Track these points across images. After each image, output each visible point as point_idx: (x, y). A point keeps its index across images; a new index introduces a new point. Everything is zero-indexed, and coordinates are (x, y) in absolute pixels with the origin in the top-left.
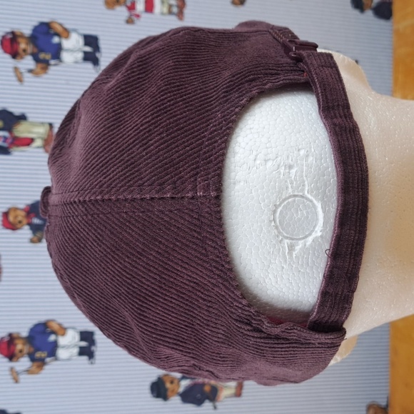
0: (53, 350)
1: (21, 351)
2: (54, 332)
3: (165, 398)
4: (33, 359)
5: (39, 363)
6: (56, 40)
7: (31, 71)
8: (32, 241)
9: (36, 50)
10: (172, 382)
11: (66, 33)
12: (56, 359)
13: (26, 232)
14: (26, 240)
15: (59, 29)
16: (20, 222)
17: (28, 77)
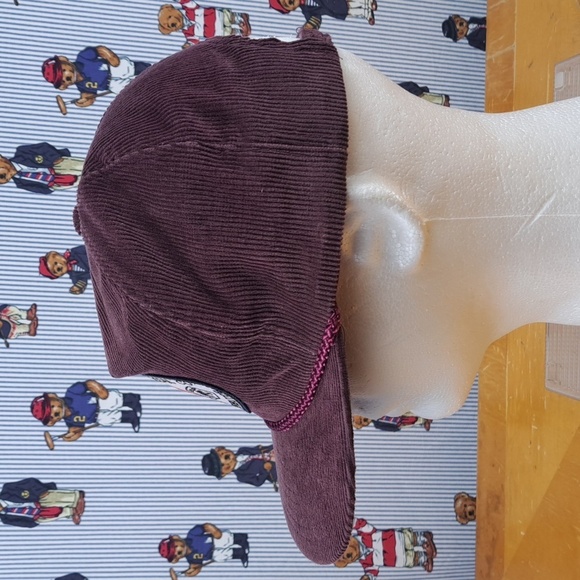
0: (93, 414)
1: (57, 414)
2: (95, 395)
3: (219, 475)
4: (70, 424)
5: (77, 428)
6: (104, 67)
7: (74, 101)
8: (72, 291)
9: (81, 79)
10: (227, 457)
11: (117, 60)
12: (97, 425)
13: (66, 281)
14: (68, 290)
15: (108, 55)
16: (59, 269)
17: (72, 108)
